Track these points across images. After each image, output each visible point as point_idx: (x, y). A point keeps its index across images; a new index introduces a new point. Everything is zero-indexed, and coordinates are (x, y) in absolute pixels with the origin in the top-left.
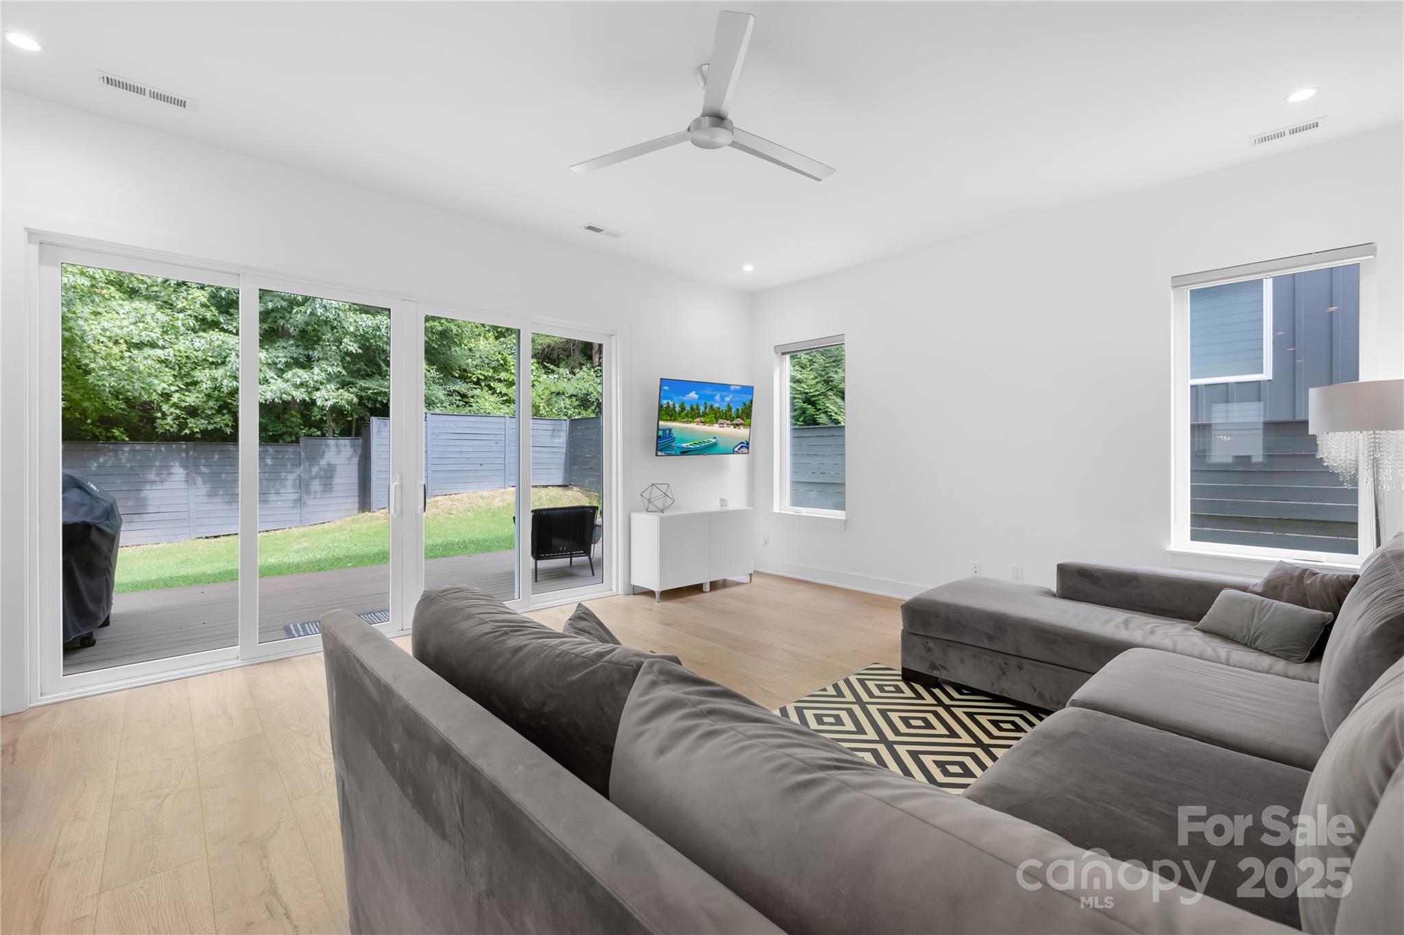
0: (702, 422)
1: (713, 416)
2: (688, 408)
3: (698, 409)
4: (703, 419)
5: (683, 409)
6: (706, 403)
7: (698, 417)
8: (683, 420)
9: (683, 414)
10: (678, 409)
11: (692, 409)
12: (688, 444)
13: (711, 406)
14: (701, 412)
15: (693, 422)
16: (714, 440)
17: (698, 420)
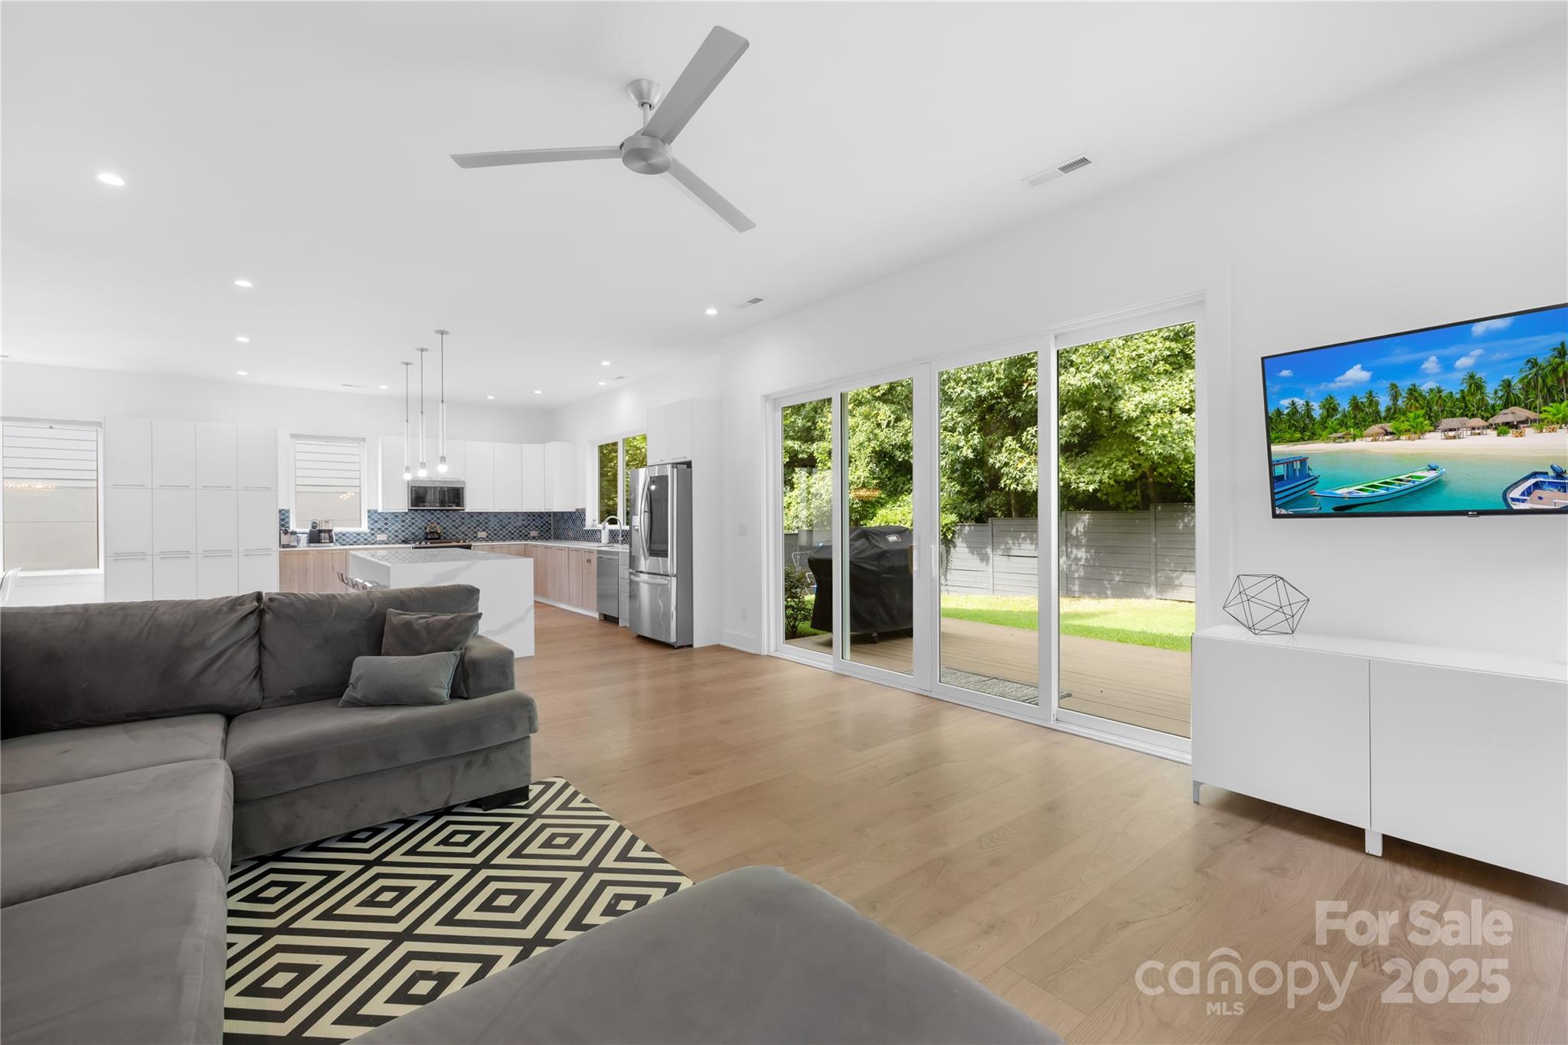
0: (1387, 433)
1: (1421, 412)
2: (1344, 406)
3: (1372, 403)
4: (1389, 426)
5: (1331, 409)
6: (1394, 386)
7: (1375, 422)
8: (1334, 435)
9: (1332, 422)
10: (1317, 412)
11: (1356, 406)
12: (1352, 489)
13: (1413, 391)
14: (1382, 409)
15: (1362, 436)
16: (1432, 474)
17: (1375, 428)
